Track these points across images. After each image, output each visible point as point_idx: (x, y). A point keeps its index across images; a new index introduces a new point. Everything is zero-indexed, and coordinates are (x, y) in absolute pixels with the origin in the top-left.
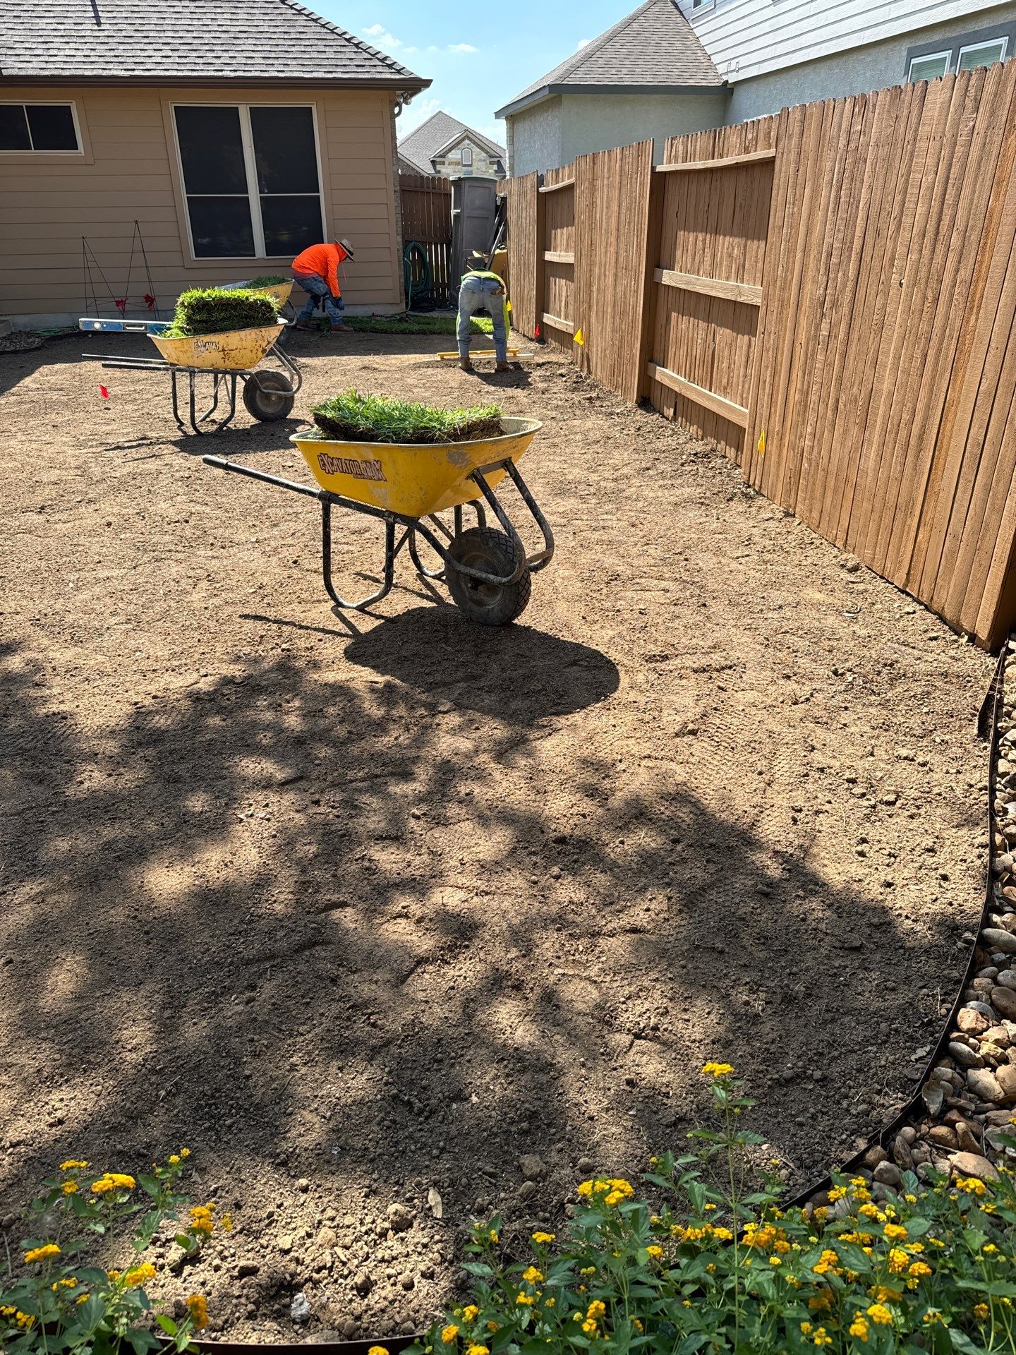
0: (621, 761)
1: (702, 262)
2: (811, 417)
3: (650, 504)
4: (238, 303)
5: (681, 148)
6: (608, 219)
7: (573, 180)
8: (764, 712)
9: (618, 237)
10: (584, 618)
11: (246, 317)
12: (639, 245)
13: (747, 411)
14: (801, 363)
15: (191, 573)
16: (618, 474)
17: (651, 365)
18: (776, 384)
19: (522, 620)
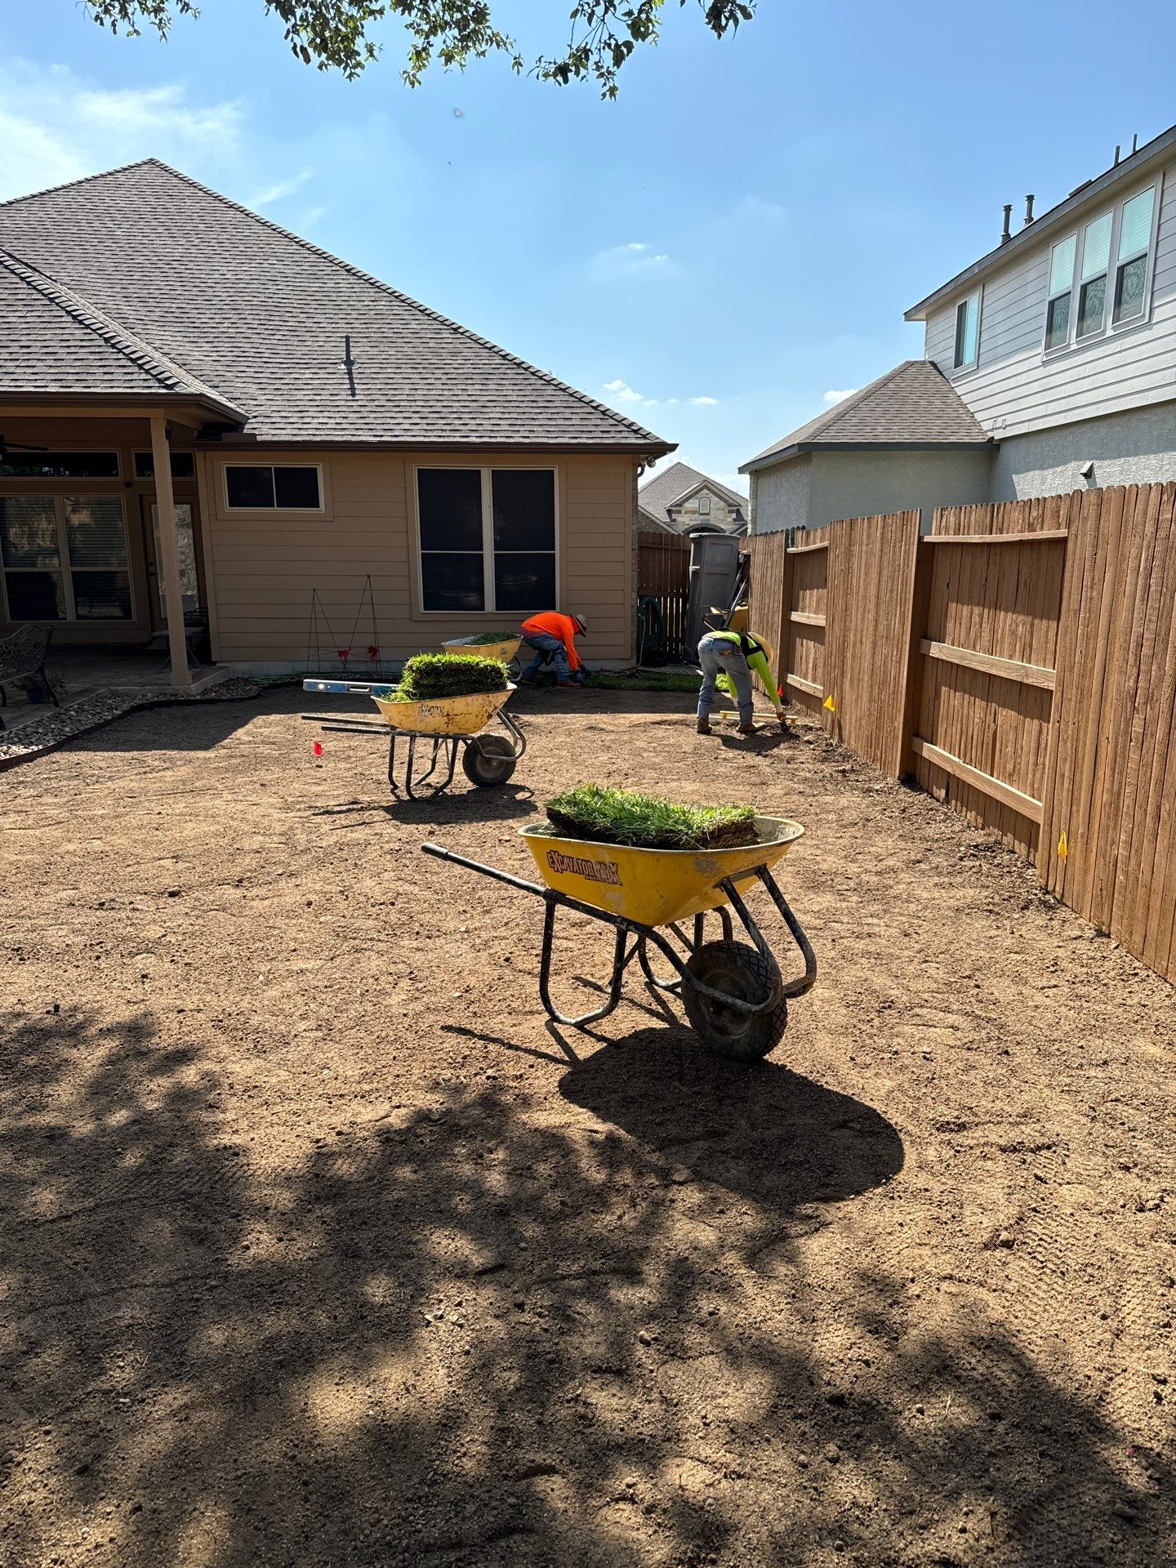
0: (913, 1281)
1: (979, 636)
2: (1126, 823)
3: (926, 908)
4: (468, 669)
5: (952, 519)
6: (867, 585)
7: (826, 543)
8: (1100, 1219)
9: (877, 605)
10: (852, 1059)
11: (475, 682)
12: (903, 614)
13: (1040, 804)
14: (1109, 760)
15: (392, 968)
16: (881, 866)
17: (917, 740)
18: (1077, 779)
19: (775, 1056)
